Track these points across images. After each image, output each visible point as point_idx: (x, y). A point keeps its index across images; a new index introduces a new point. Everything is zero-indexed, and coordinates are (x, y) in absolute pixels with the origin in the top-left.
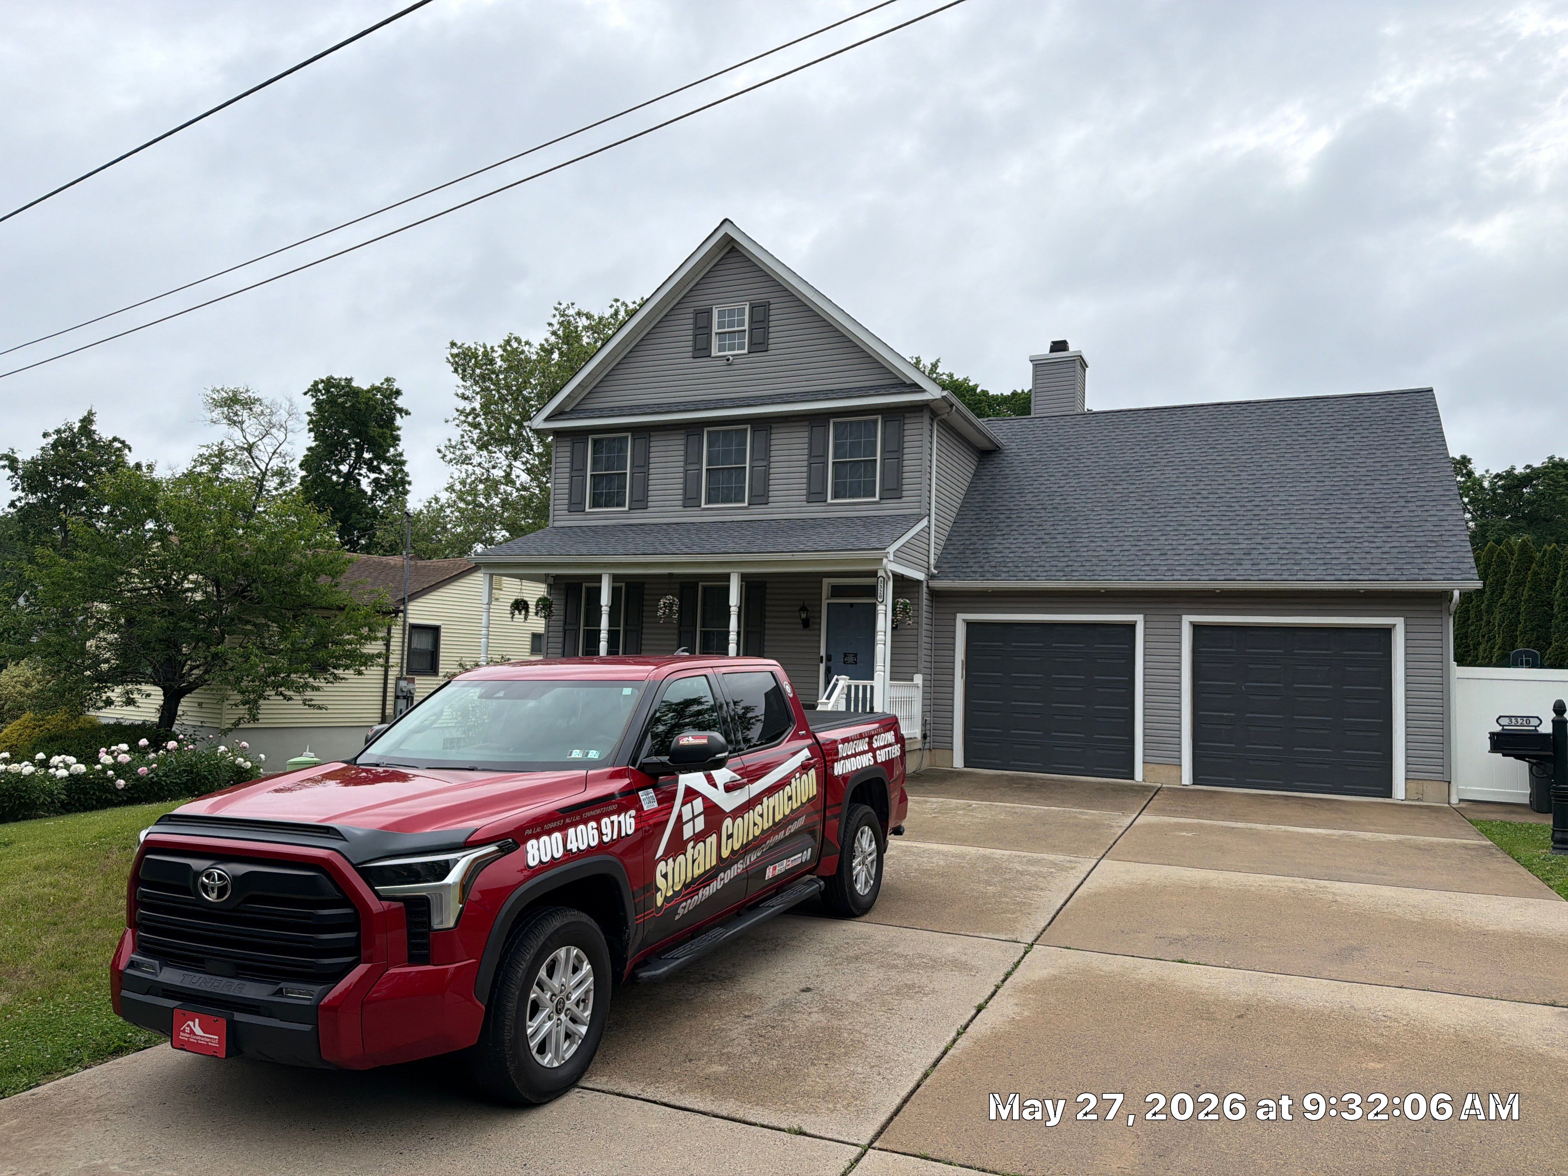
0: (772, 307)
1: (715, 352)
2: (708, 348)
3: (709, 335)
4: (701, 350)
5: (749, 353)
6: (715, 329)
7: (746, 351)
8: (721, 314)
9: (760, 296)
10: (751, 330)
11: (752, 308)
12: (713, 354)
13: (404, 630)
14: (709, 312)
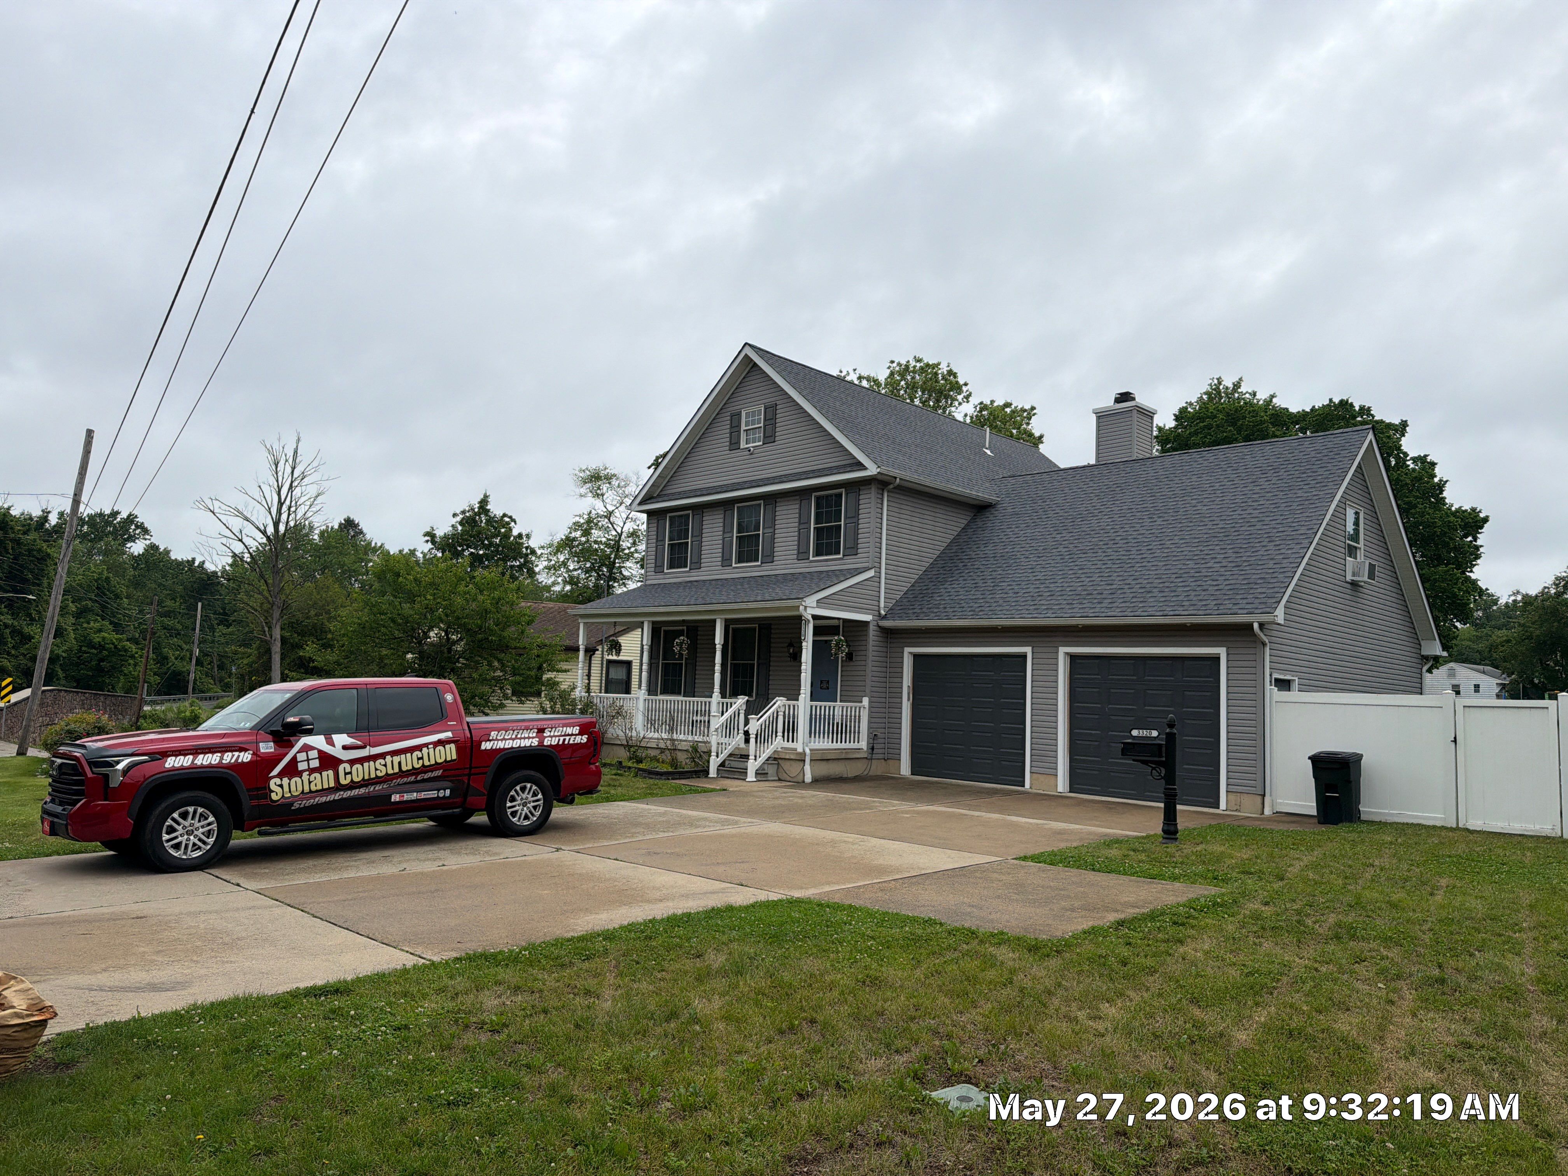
0: (778, 407)
1: (743, 445)
2: (738, 443)
3: (739, 431)
4: (734, 444)
5: (764, 444)
6: (743, 427)
7: (761, 443)
8: (747, 415)
9: (770, 400)
10: (765, 426)
11: (766, 409)
12: (742, 447)
13: (602, 664)
14: (739, 414)
